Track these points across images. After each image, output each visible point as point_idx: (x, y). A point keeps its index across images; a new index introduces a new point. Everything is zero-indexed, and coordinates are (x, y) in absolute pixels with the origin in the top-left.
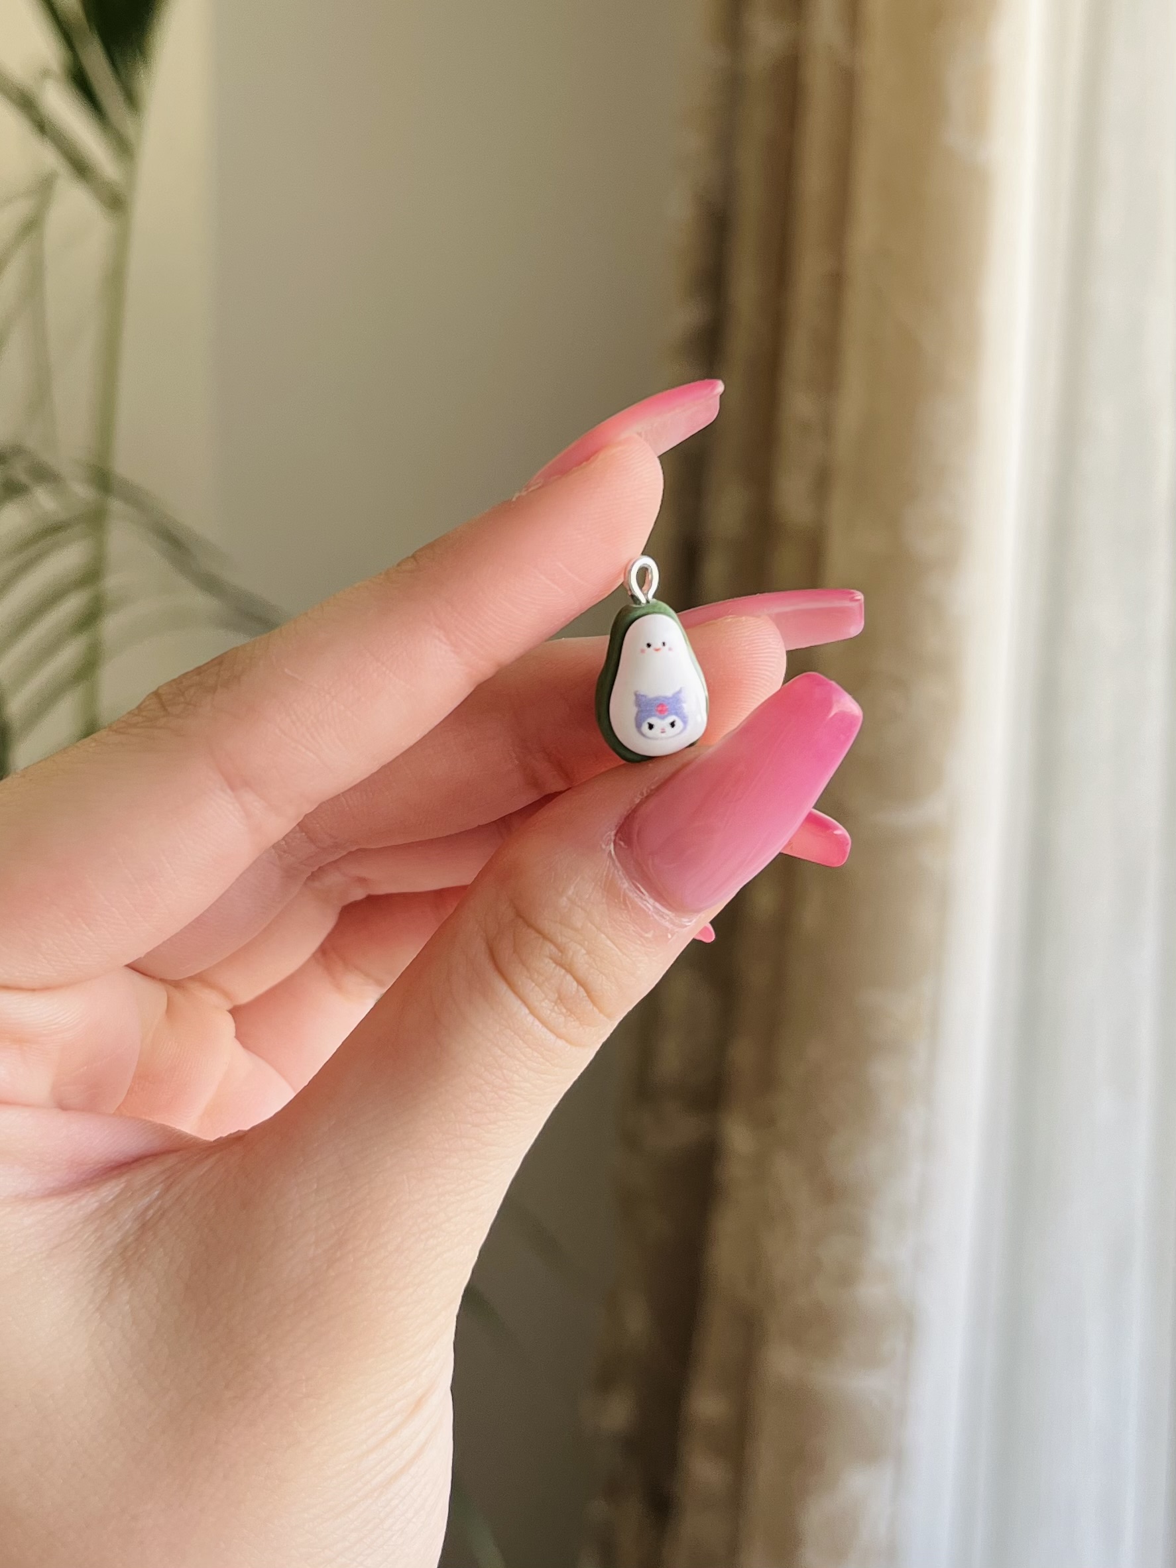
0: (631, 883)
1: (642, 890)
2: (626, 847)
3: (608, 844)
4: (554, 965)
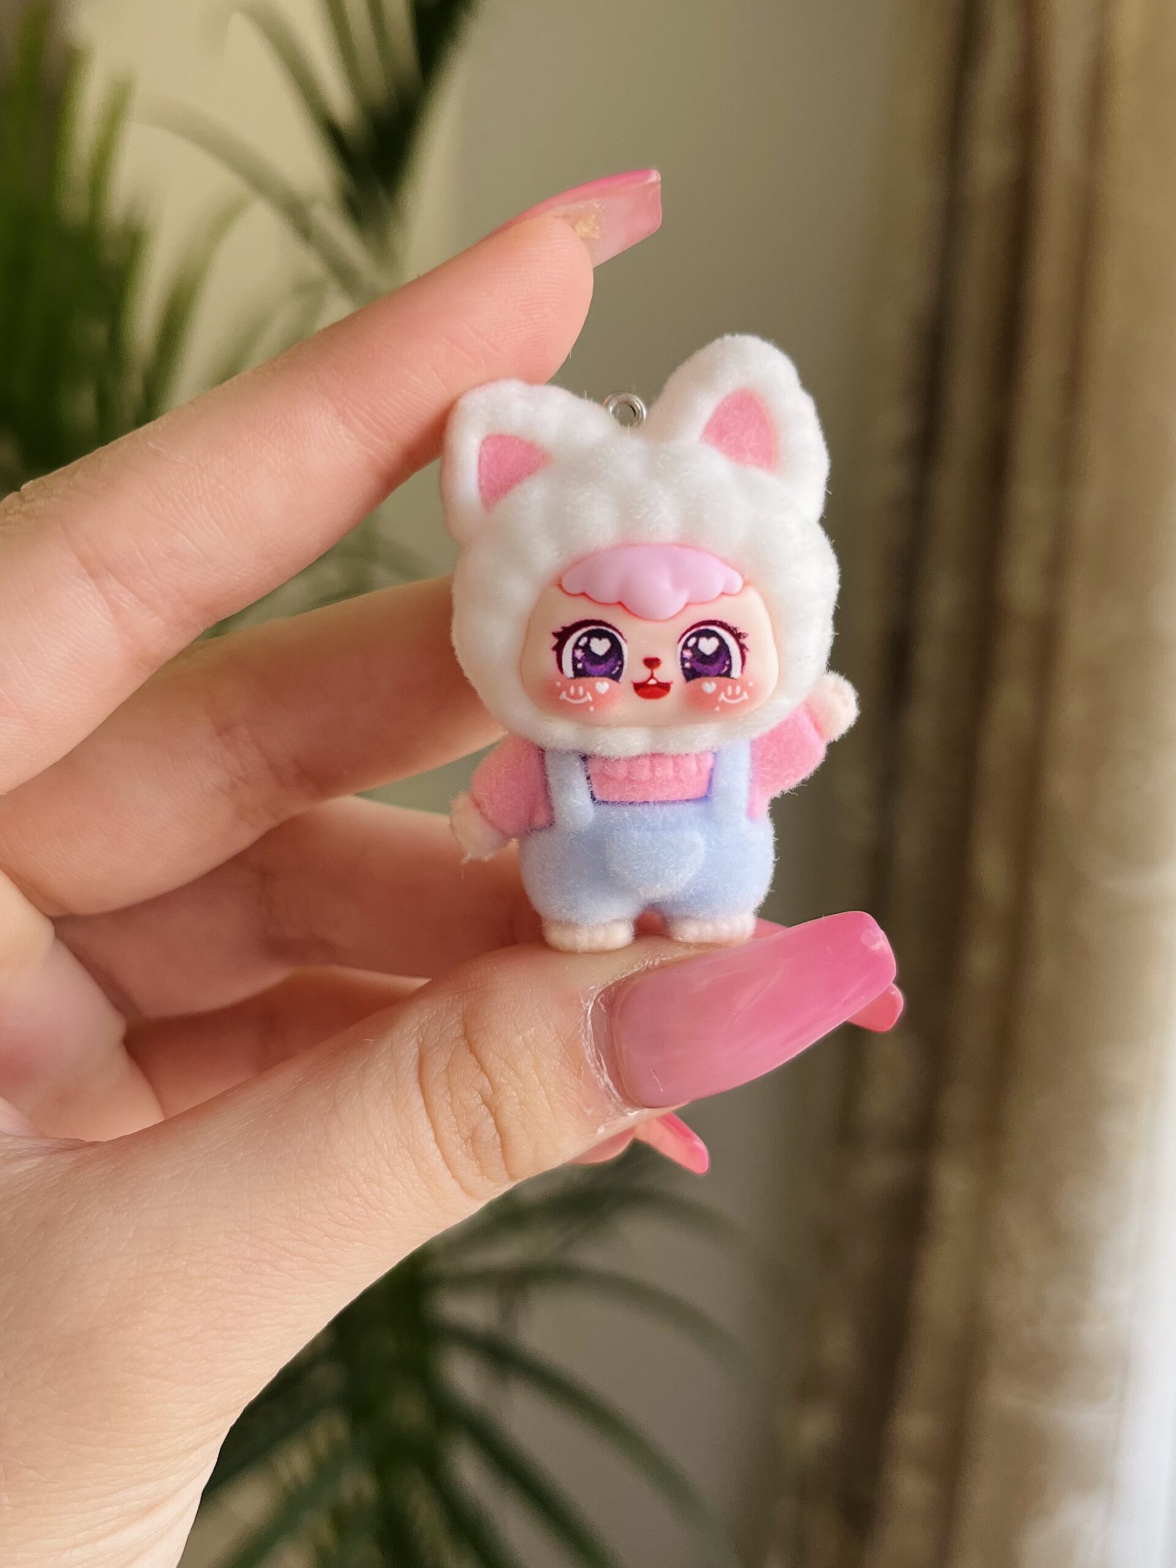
4: (479, 1101)
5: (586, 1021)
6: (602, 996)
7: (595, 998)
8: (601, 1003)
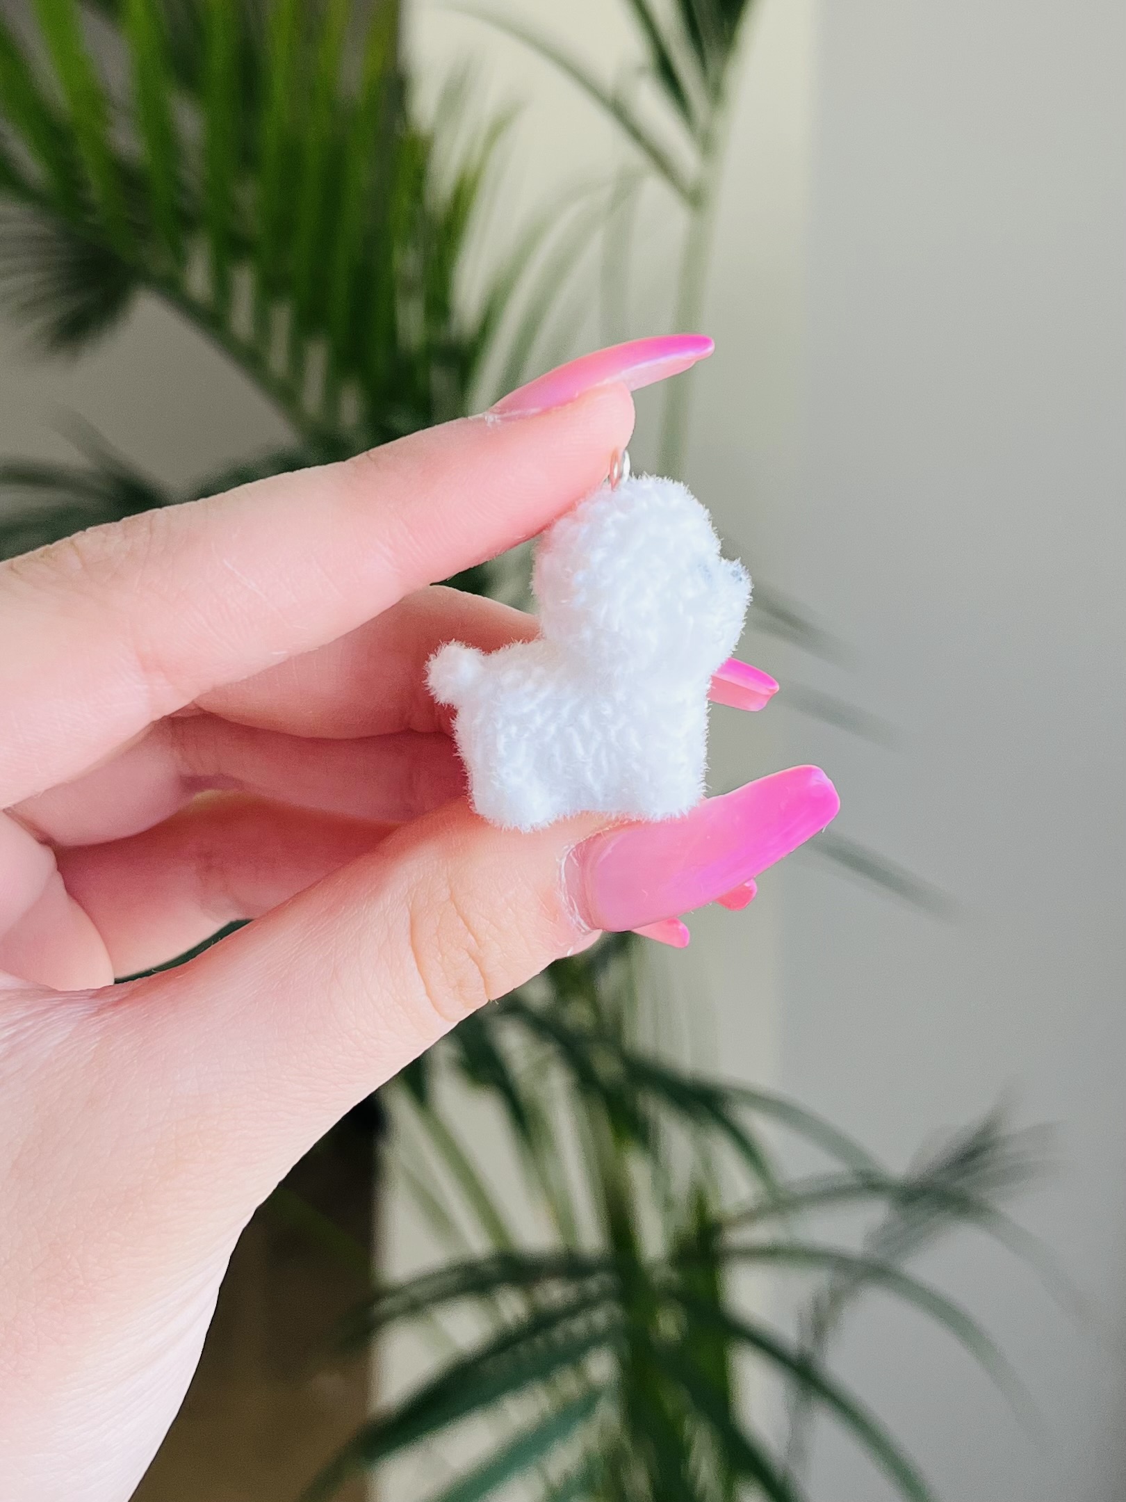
0: (567, 898)
1: (576, 908)
2: (577, 865)
3: (561, 859)
4: (466, 956)
5: (560, 874)
6: (575, 851)
7: (568, 854)
8: (573, 858)
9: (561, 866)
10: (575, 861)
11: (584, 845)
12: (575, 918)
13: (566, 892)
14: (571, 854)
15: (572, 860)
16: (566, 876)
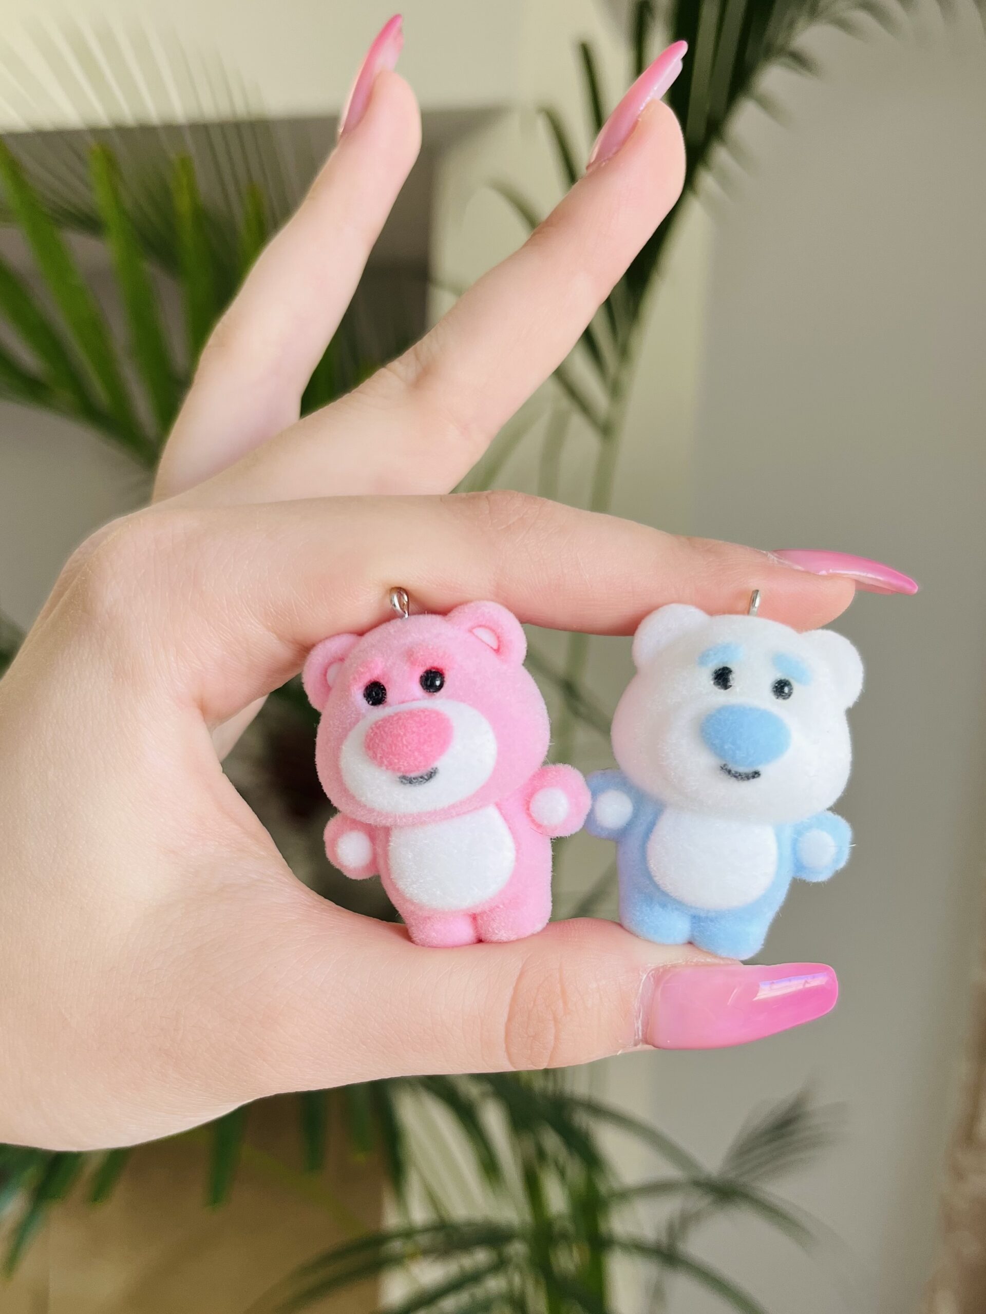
5: (639, 986)
6: (653, 972)
7: (648, 972)
8: (651, 977)
9: (642, 980)
10: (652, 979)
11: (661, 970)
12: (637, 1023)
13: (639, 1000)
14: (650, 974)
15: (650, 978)
16: (642, 988)
